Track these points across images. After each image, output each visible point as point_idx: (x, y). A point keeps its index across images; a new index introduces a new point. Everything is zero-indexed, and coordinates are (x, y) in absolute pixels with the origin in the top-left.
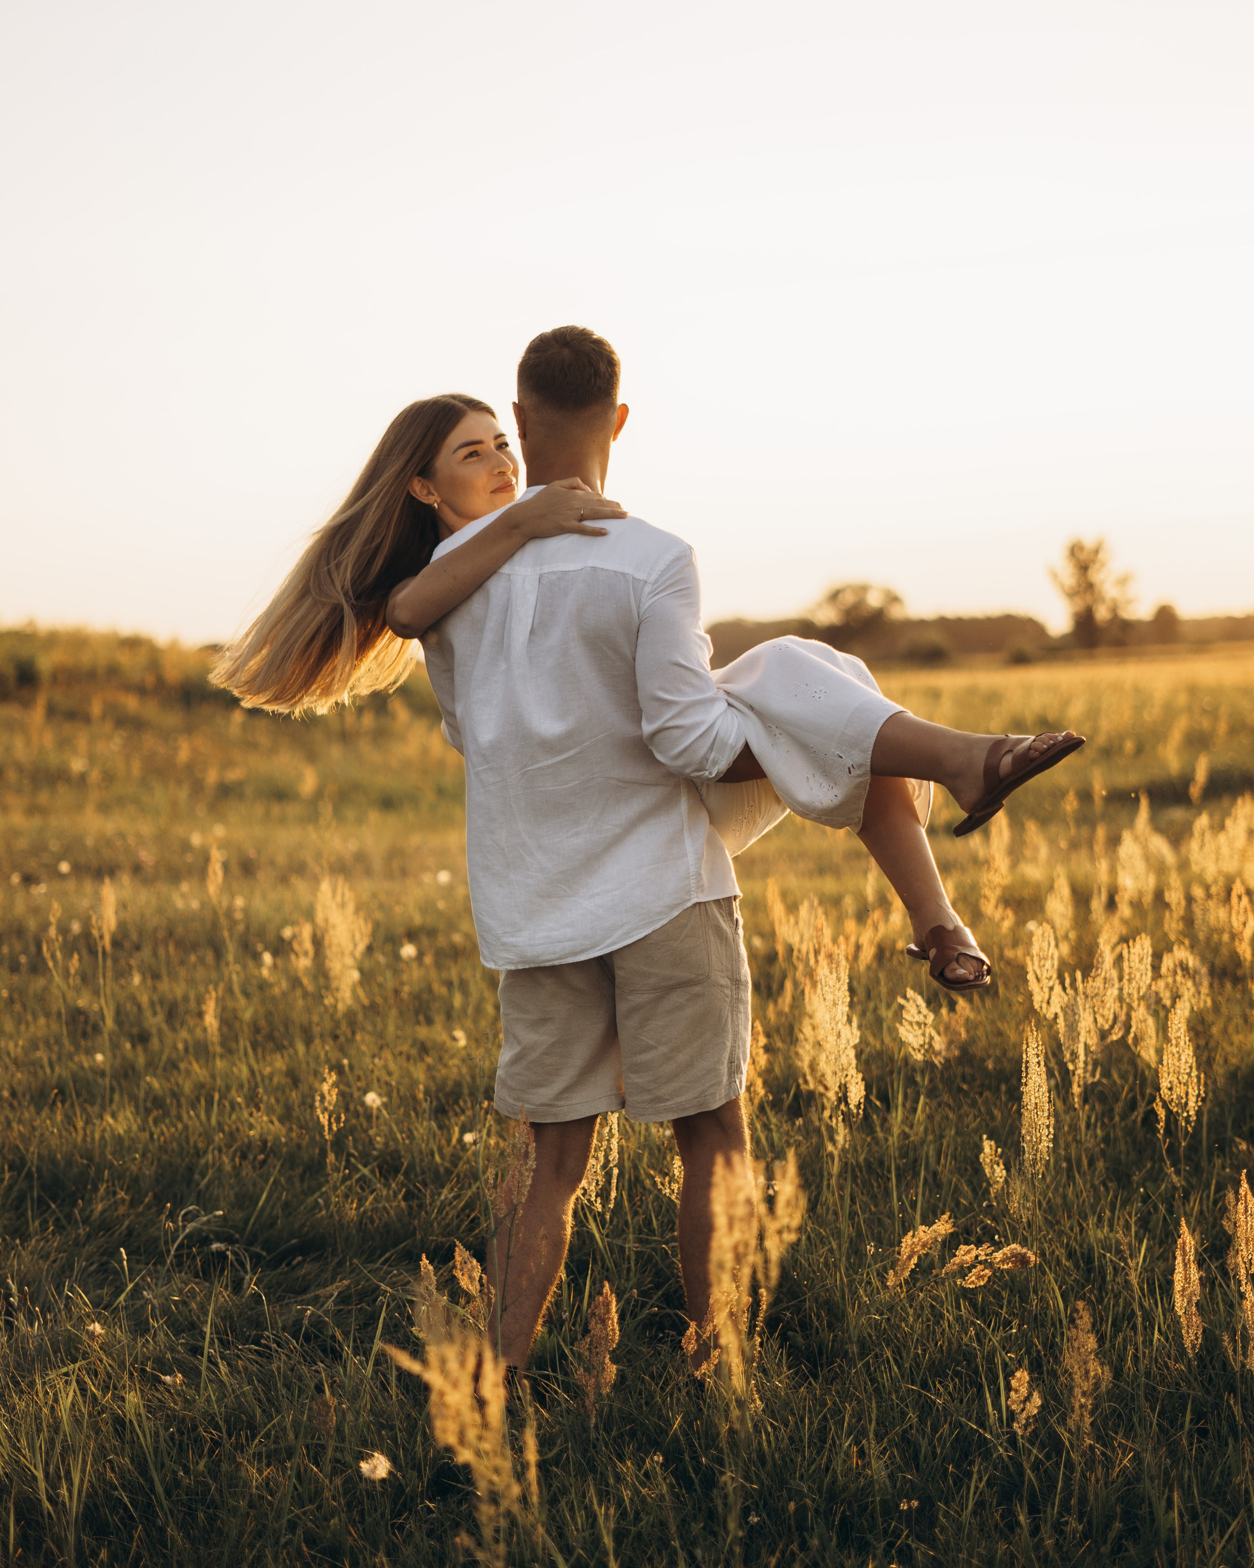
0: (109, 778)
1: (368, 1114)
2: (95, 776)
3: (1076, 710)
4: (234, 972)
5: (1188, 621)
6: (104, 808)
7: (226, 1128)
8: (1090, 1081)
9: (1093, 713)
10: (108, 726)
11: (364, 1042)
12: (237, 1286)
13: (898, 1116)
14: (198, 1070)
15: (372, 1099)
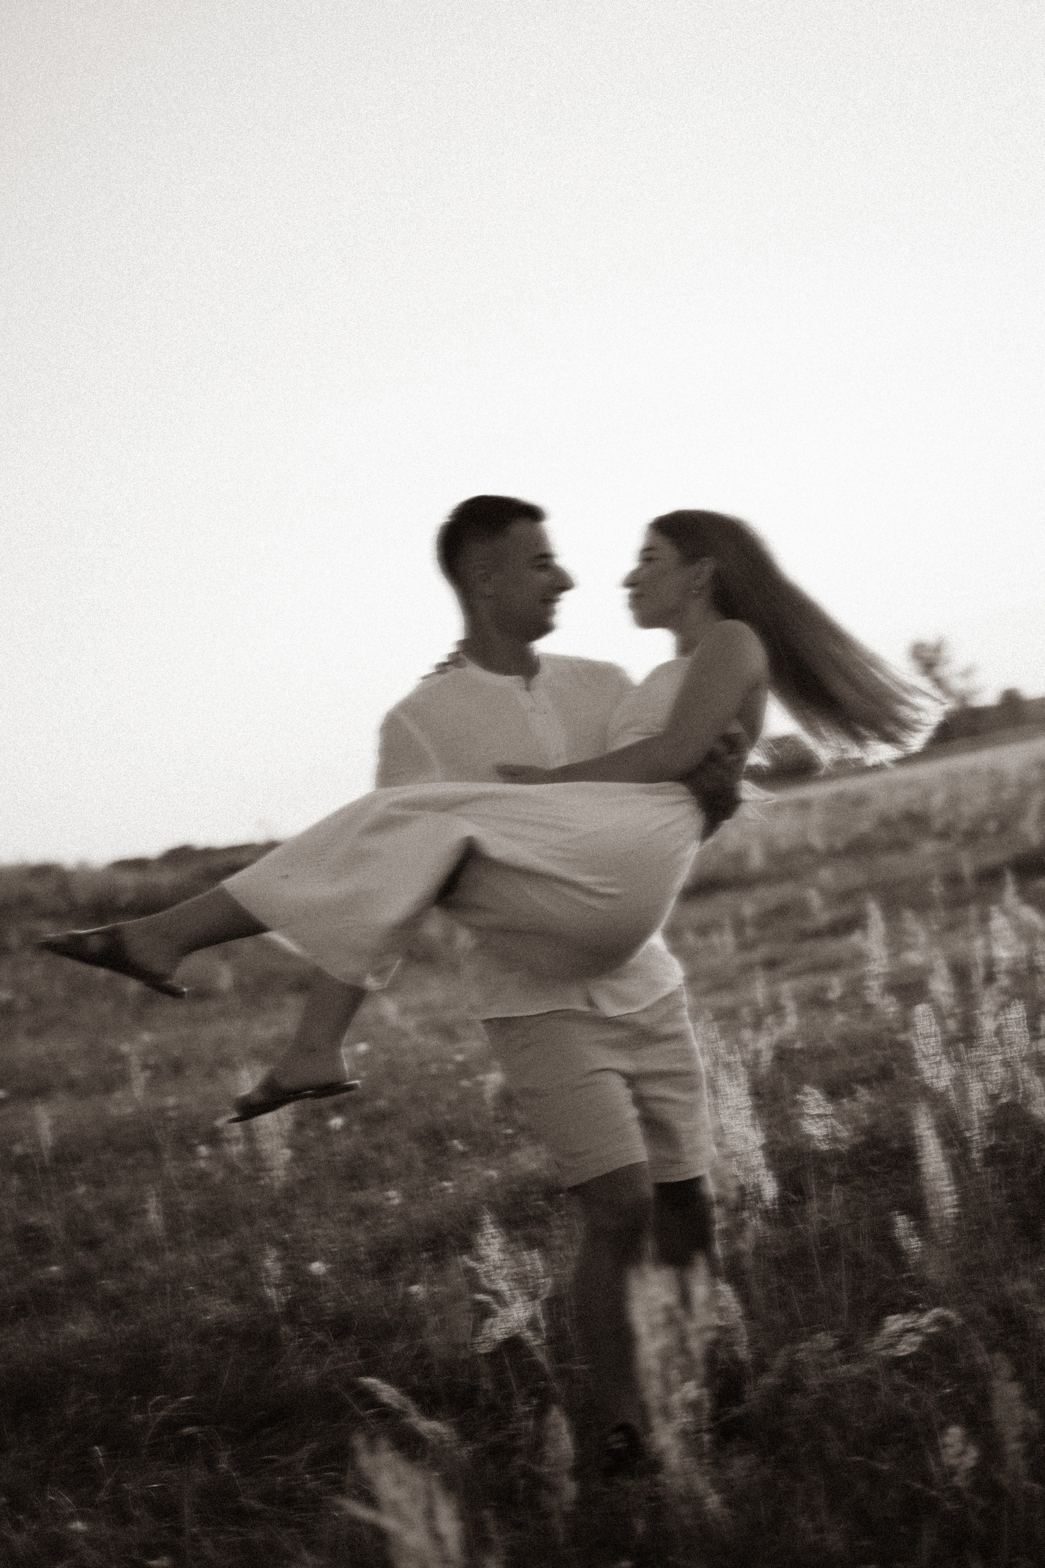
0: (36, 1003)
1: (315, 1282)
2: (22, 1003)
3: (938, 800)
4: (171, 1168)
5: (1033, 702)
6: (34, 1033)
7: (183, 1317)
8: (987, 1144)
9: (954, 800)
10: (27, 955)
11: (303, 1214)
12: (210, 1464)
13: (814, 1205)
14: (150, 1267)
15: (317, 1267)
